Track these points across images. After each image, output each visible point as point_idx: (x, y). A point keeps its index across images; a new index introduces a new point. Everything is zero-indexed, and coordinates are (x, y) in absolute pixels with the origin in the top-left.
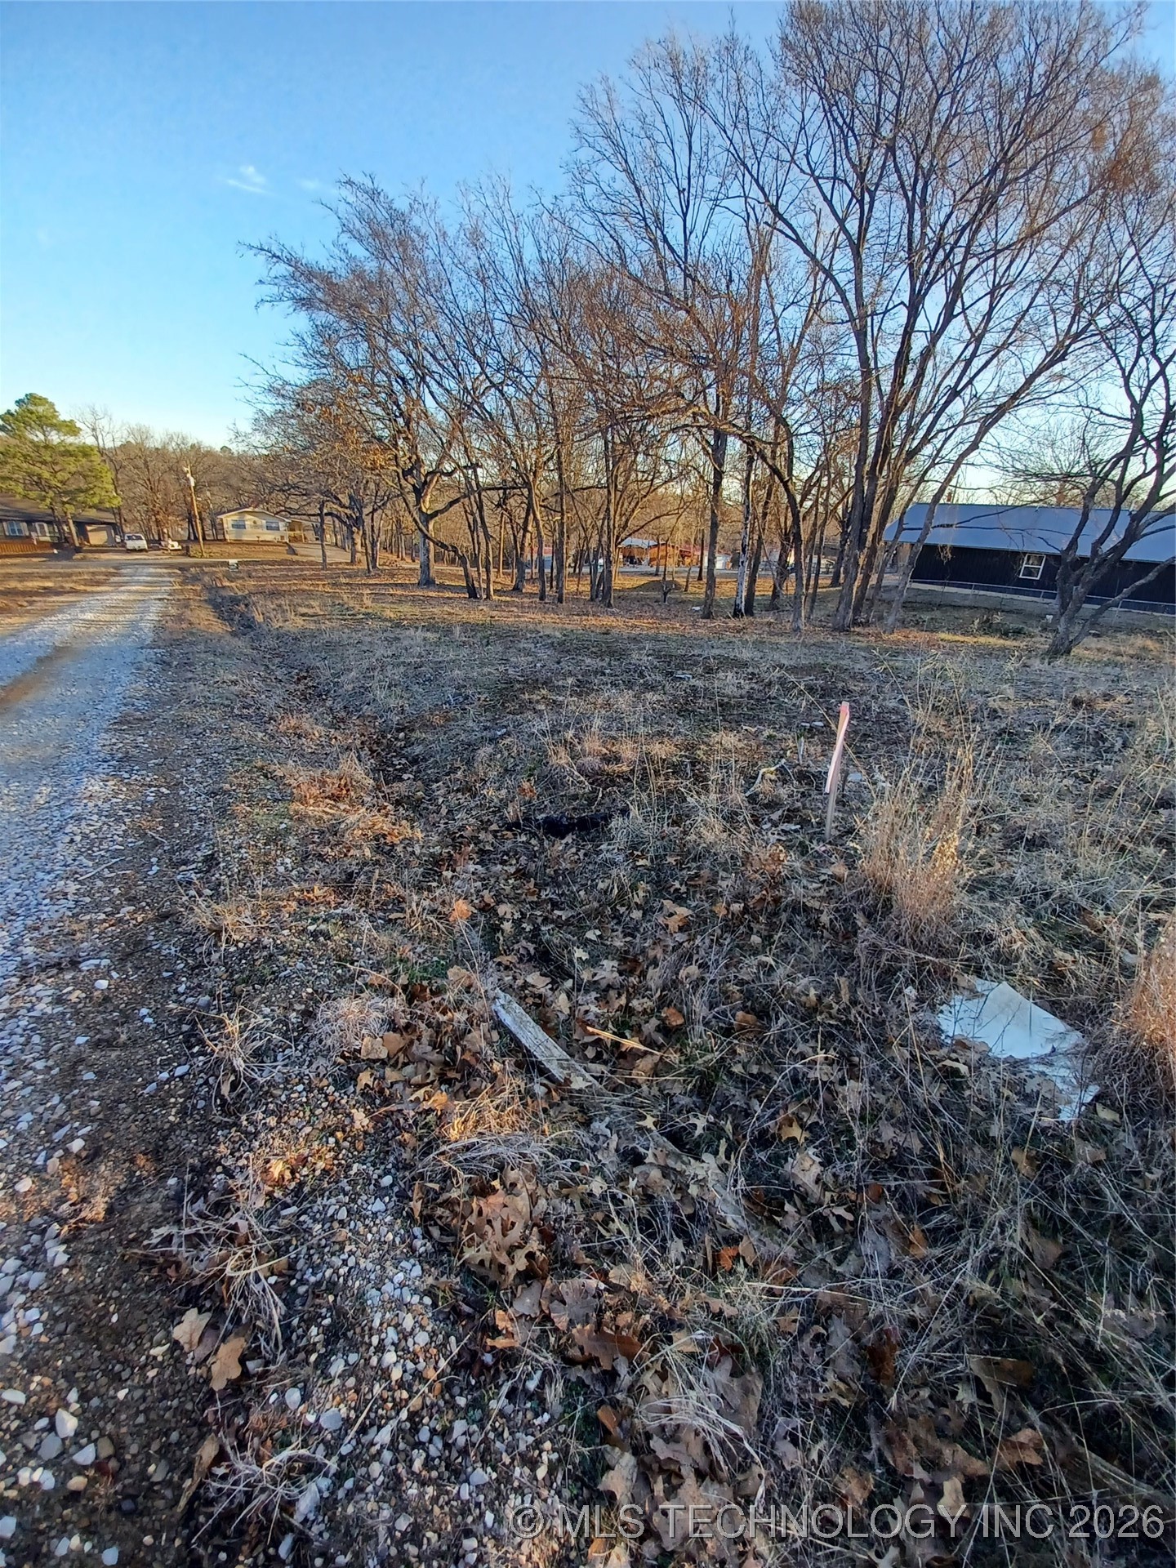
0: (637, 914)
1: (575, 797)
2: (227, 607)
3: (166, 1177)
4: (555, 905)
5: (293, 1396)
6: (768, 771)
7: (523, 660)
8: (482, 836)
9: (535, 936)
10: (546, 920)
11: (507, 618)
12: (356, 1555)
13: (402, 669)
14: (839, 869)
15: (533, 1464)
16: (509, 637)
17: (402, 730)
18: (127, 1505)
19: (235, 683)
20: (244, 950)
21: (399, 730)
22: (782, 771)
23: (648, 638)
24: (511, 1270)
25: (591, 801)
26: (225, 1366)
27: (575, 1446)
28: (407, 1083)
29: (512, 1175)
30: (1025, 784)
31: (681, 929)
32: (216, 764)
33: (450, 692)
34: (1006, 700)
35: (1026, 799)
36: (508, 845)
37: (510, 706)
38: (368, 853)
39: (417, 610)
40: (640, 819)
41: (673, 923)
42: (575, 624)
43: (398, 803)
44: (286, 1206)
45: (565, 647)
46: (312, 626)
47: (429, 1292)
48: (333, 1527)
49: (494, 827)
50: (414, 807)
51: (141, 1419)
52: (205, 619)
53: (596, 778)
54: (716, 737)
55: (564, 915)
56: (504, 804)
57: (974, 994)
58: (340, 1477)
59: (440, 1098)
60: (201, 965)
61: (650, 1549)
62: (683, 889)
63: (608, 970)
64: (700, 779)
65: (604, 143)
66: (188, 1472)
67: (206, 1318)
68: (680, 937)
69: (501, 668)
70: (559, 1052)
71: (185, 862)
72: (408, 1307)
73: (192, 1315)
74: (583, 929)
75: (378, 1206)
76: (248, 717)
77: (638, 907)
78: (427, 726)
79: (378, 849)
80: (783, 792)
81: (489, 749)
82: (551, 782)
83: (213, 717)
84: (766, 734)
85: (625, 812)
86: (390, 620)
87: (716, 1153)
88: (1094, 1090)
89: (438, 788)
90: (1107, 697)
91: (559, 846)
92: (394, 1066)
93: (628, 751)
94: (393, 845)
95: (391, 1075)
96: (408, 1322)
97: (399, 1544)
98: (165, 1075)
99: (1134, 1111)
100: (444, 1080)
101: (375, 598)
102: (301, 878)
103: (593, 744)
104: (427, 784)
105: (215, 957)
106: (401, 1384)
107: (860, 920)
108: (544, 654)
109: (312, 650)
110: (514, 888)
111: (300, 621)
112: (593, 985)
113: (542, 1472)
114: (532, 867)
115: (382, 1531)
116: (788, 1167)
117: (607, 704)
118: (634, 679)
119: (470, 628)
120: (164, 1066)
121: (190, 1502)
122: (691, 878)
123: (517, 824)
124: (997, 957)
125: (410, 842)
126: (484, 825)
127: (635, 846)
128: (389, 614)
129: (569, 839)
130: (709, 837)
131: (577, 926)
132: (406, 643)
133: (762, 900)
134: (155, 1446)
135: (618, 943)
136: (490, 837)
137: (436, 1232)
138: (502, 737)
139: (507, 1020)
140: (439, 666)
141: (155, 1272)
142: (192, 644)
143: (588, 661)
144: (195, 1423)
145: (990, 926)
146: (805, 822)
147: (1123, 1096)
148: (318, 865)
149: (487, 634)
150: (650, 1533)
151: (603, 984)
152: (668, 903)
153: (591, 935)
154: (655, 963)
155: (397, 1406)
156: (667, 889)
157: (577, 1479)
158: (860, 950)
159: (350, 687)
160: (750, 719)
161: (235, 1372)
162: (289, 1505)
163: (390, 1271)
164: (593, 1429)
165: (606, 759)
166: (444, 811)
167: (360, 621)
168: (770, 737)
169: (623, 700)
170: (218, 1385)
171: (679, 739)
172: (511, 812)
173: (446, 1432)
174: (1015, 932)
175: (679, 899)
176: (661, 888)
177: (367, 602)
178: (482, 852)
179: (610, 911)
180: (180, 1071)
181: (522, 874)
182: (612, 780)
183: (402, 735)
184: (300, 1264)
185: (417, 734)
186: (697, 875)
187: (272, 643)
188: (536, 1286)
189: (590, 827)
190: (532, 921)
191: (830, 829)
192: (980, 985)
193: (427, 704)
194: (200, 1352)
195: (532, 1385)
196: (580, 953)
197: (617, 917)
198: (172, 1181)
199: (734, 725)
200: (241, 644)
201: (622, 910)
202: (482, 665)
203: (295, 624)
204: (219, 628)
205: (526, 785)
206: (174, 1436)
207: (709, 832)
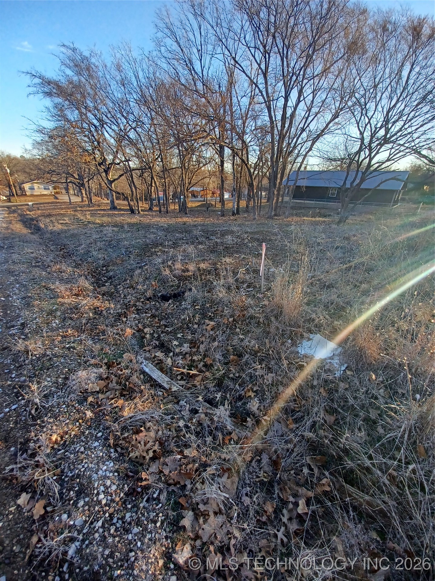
0: (196, 326)
1: (173, 286)
2: (27, 222)
3: (10, 448)
4: (166, 326)
5: (65, 516)
6: (242, 270)
7: (152, 236)
8: (137, 304)
9: (159, 338)
10: (162, 332)
11: (146, 220)
12: (91, 566)
13: (104, 243)
14: (266, 303)
15: (155, 522)
16: (147, 227)
17: (105, 266)
18: (7, 561)
19: (32, 253)
20: (39, 357)
21: (103, 267)
22: (247, 270)
23: (200, 225)
24: (147, 458)
25: (179, 287)
26: (38, 510)
27: (170, 513)
28: (108, 398)
29: (148, 424)
30: (327, 267)
31: (212, 330)
32: (25, 286)
33: (123, 250)
34: (322, 238)
35: (327, 272)
36: (148, 306)
37: (148, 254)
38: (91, 315)
39: (110, 220)
40: (196, 292)
41: (209, 328)
42: (173, 221)
43: (103, 295)
44: (59, 450)
45: (168, 230)
46: (66, 228)
47: (117, 471)
48: (82, 558)
49: (142, 300)
50: (110, 296)
51: (9, 532)
52: (18, 227)
53: (180, 278)
54: (224, 260)
55: (169, 330)
56: (146, 291)
57: (309, 339)
58: (83, 541)
59: (121, 402)
60: (21, 366)
61: (198, 543)
62: (212, 315)
63: (186, 348)
64: (217, 275)
65: (166, 30)
66: (28, 547)
67: (29, 495)
68: (211, 333)
69: (144, 240)
70: (167, 379)
71: (13, 326)
72: (108, 478)
73: (24, 495)
74: (176, 334)
75: (97, 444)
76: (38, 266)
77: (196, 323)
78: (115, 264)
79: (95, 313)
80: (247, 277)
81: (139, 271)
82: (163, 281)
83: (23, 267)
84: (242, 257)
85: (190, 290)
86: (98, 224)
87: (224, 405)
88: (346, 365)
89: (120, 288)
90: (354, 236)
91: (167, 304)
92: (102, 393)
93: (192, 267)
94: (102, 311)
95: (101, 396)
96: (108, 483)
97: (106, 559)
98: (7, 410)
99: (357, 370)
100: (122, 395)
101: (92, 215)
102: (63, 327)
103: (178, 266)
104: (115, 286)
105: (27, 362)
106: (106, 505)
107: (273, 319)
108: (160, 233)
109: (66, 237)
110: (150, 322)
111: (60, 226)
112: (181, 353)
113: (158, 524)
114: (157, 313)
115: (99, 556)
116: (248, 406)
117: (184, 251)
118: (194, 241)
119: (131, 225)
120: (6, 407)
121: (30, 557)
122: (215, 311)
123: (150, 298)
124: (316, 326)
125: (109, 309)
126: (138, 300)
127: (194, 302)
128: (98, 221)
129: (170, 301)
130: (221, 295)
131: (174, 333)
132: (105, 232)
133: (239, 316)
134: (15, 540)
135: (189, 337)
136: (141, 304)
137: (119, 449)
138: (144, 266)
139: (147, 370)
140: (119, 241)
141: (8, 482)
142: (13, 238)
143: (177, 235)
144: (29, 531)
145: (314, 316)
146: (255, 287)
147: (354, 366)
148: (70, 322)
149: (138, 227)
150: (197, 537)
151: (184, 353)
152: (207, 321)
153: (179, 336)
154: (202, 343)
155: (104, 513)
156: (206, 316)
157: (171, 524)
158: (272, 330)
159: (82, 251)
160: (237, 252)
161: (42, 512)
162: (65, 553)
163: (101, 465)
164: (177, 506)
165: (183, 271)
166: (122, 296)
167: (86, 225)
168: (244, 258)
169: (191, 249)
170: (36, 517)
171: (211, 261)
172: (149, 294)
173: (123, 518)
174: (321, 317)
175: (211, 319)
176: (204, 316)
177: (88, 217)
178: (138, 310)
179: (186, 326)
180: (14, 407)
181: (153, 316)
182: (186, 278)
183: (104, 268)
184: (66, 470)
185: (110, 268)
186: (217, 310)
187: (48, 236)
188: (157, 461)
189: (177, 296)
190: (157, 333)
191: (263, 289)
192: (311, 336)
193: (114, 255)
194: (28, 507)
195: (155, 496)
196: (176, 343)
197: (188, 328)
198: (12, 449)
199: (231, 255)
200: (35, 237)
201: (190, 325)
202: (136, 239)
203: (58, 227)
204: (25, 231)
205: (153, 283)
206: (22, 536)
207: (221, 294)
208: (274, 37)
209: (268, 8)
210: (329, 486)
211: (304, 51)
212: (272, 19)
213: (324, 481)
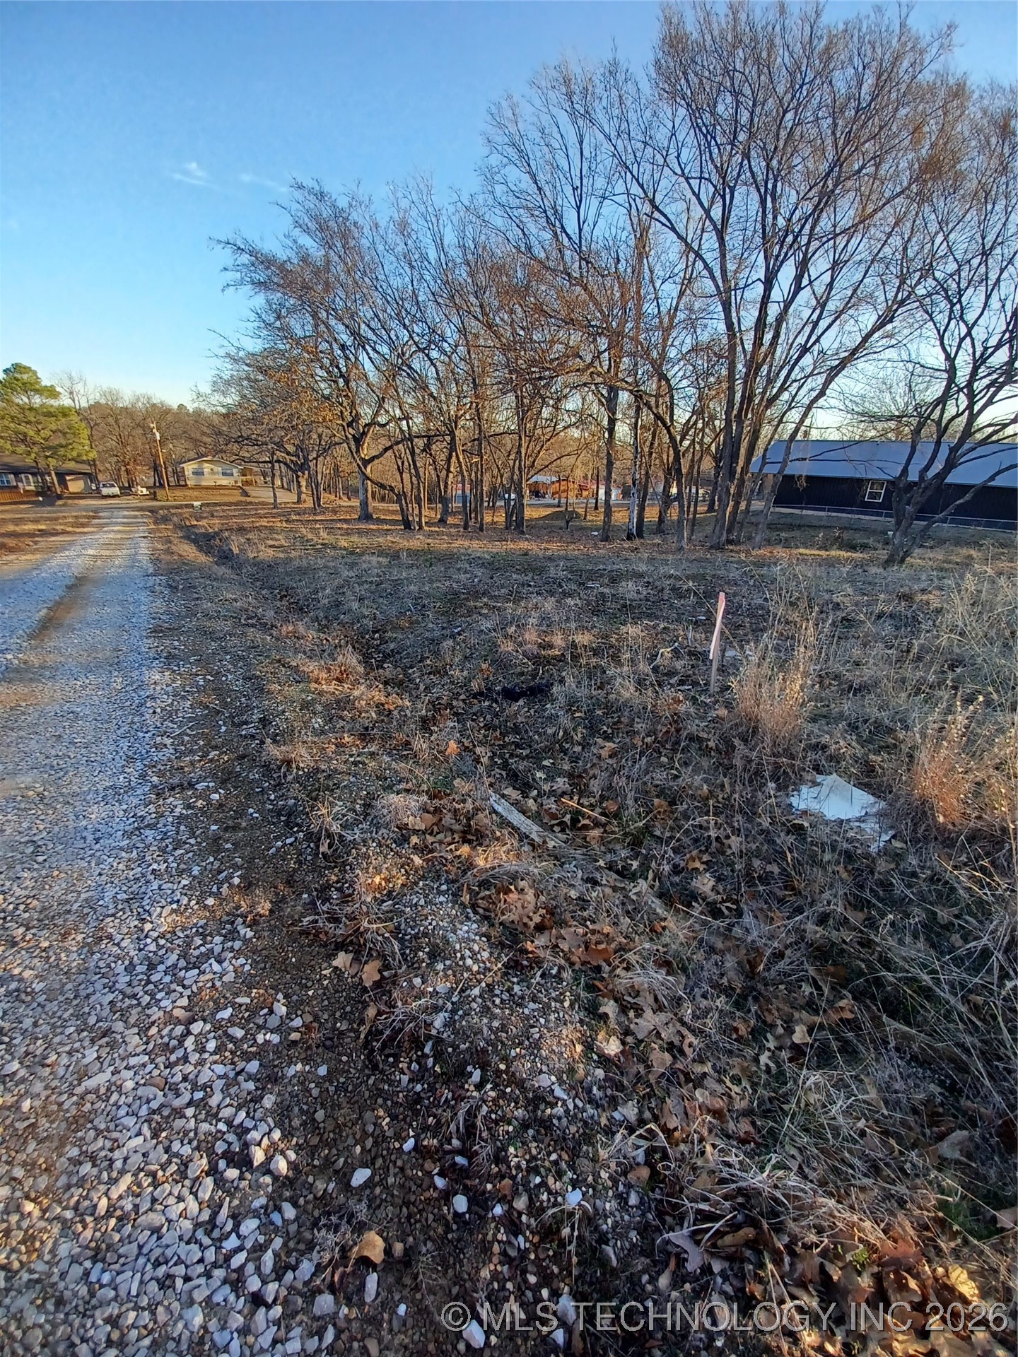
0: (578, 749)
1: (522, 674)
2: (204, 542)
3: (301, 894)
4: (518, 746)
5: (417, 981)
6: (666, 651)
7: (463, 577)
8: (455, 703)
9: (505, 765)
10: (512, 756)
11: (441, 544)
12: (471, 1043)
13: (366, 586)
14: (723, 712)
15: (562, 1002)
16: (449, 559)
17: (377, 632)
18: (328, 1043)
19: (236, 600)
20: (309, 773)
21: (374, 632)
22: (675, 651)
23: (560, 557)
24: (532, 924)
25: (534, 677)
26: (370, 973)
27: (583, 994)
28: (441, 842)
29: (522, 884)
30: (857, 652)
31: (610, 757)
32: (242, 658)
33: (410, 603)
34: (846, 595)
35: (857, 664)
36: (475, 709)
37: (463, 611)
38: (374, 715)
39: (365, 540)
40: (574, 686)
41: (605, 753)
42: (498, 547)
43: (386, 683)
44: (384, 901)
45: (494, 565)
46: (281, 555)
47: (483, 935)
48: (456, 1032)
49: (463, 697)
50: (401, 685)
51: (326, 1003)
52: (189, 551)
53: (536, 660)
54: (623, 629)
55: (525, 753)
56: (468, 680)
57: (815, 784)
58: (454, 1012)
59: (465, 850)
60: (280, 784)
61: (629, 1039)
62: (610, 731)
63: (561, 783)
64: (615, 659)
65: (511, 152)
66: (362, 1022)
67: (351, 956)
68: (610, 761)
69: (447, 583)
70: (535, 828)
71: (246, 723)
72: (474, 941)
73: (342, 955)
74: (541, 760)
75: (442, 899)
76: (253, 626)
77: (580, 744)
78: (395, 628)
79: (379, 713)
80: (679, 665)
81: (450, 643)
82: (501, 664)
83: (227, 626)
84: (662, 626)
85: (562, 681)
86: (345, 549)
87: (646, 879)
88: (891, 833)
89: (415, 673)
90: (923, 591)
91: (515, 707)
92: (431, 834)
93: (558, 640)
94: (390, 711)
95: (430, 839)
96: (476, 948)
97: (495, 1033)
98: (279, 843)
99: (915, 841)
100: (465, 841)
101: (330, 531)
102: (333, 730)
103: (531, 636)
104: (405, 669)
105: (290, 778)
106: (478, 972)
107: (736, 742)
108: (479, 572)
109: (287, 573)
110: (484, 736)
111: (271, 552)
112: (552, 793)
113: (567, 1004)
114: (496, 722)
115: (485, 1029)
116: (693, 884)
117: (536, 607)
118: (553, 588)
119: (413, 553)
120: (277, 838)
121: (366, 1037)
122: (615, 724)
123: (481, 694)
124: (831, 758)
125: (402, 709)
126: (456, 696)
127: (572, 704)
128: (343, 543)
129: (521, 702)
130: (626, 695)
131: (536, 758)
132: (365, 566)
133: (667, 732)
134: (338, 1014)
135: (566, 767)
136: (461, 704)
137: (481, 911)
138: (459, 634)
139: (500, 809)
140: (397, 584)
141: (311, 937)
142: (187, 572)
143: (514, 576)
144: (359, 1002)
145: (826, 739)
146: (695, 684)
147: (908, 834)
148: (342, 723)
149: (428, 558)
150: (627, 1032)
151: (560, 791)
152: (600, 741)
153: (546, 763)
154: (595, 777)
155: (479, 982)
156: (598, 732)
157: (586, 1009)
158: (738, 762)
159: (326, 601)
160: (649, 616)
161: (377, 977)
162: (429, 1025)
163: (459, 926)
164: (590, 988)
165: (540, 646)
166: (422, 687)
167: (319, 551)
168: (665, 628)
169: (549, 605)
170: (368, 984)
171: (595, 631)
172: (475, 686)
173: (509, 990)
174: (842, 743)
175: (607, 738)
176: (593, 729)
177: (323, 534)
178: (456, 714)
179: (559, 747)
180: (289, 841)
181: (487, 727)
182: (548, 661)
183: (377, 636)
184: (403, 926)
185: (389, 634)
186: (619, 721)
187: (252, 570)
188: (547, 933)
189: (538, 693)
190: (501, 757)
191: (714, 688)
192: (819, 778)
193: (393, 611)
194: (352, 971)
195: (554, 972)
196: (539, 774)
197: (565, 752)
198: (305, 896)
199: (636, 620)
200: (222, 571)
201: (567, 746)
202: (431, 582)
203: (267, 554)
204: (203, 558)
205: (484, 666)
206: (348, 1009)
207: (626, 691)
208: (746, 156)
209: (736, 94)
210: (852, 1012)
211: (816, 184)
212: (744, 117)
213: (842, 1003)
